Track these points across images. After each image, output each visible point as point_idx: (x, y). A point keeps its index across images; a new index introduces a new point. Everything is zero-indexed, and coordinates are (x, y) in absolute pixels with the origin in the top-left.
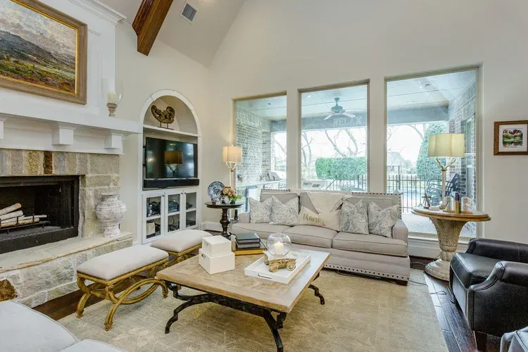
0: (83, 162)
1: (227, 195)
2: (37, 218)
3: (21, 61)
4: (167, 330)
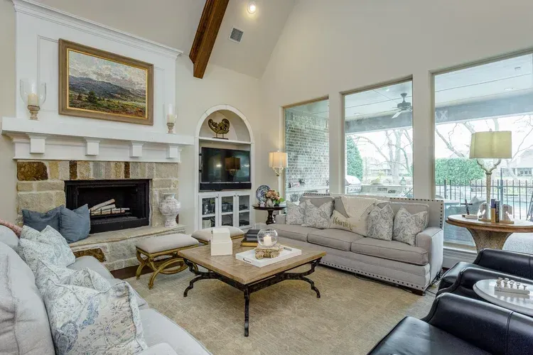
0: (151, 169)
1: (269, 198)
2: (123, 210)
3: (111, 100)
4: (185, 294)
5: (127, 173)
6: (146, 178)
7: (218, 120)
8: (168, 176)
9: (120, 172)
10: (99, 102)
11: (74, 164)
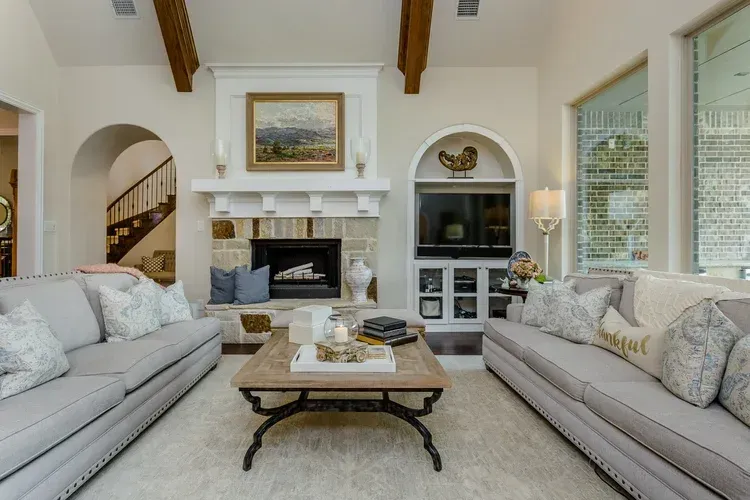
0: (339, 226)
2: (319, 276)
3: (296, 147)
5: (310, 231)
6: (333, 237)
7: (456, 151)
8: (362, 236)
9: (302, 230)
10: (283, 152)
11: (256, 222)
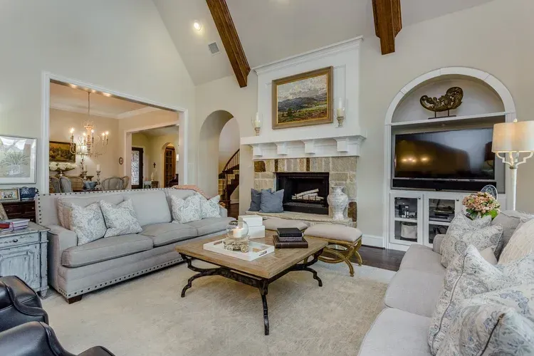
0: (328, 164)
3: (301, 110)
5: (308, 167)
6: (323, 171)
8: (344, 170)
9: (303, 167)
10: (293, 115)
11: (276, 161)
